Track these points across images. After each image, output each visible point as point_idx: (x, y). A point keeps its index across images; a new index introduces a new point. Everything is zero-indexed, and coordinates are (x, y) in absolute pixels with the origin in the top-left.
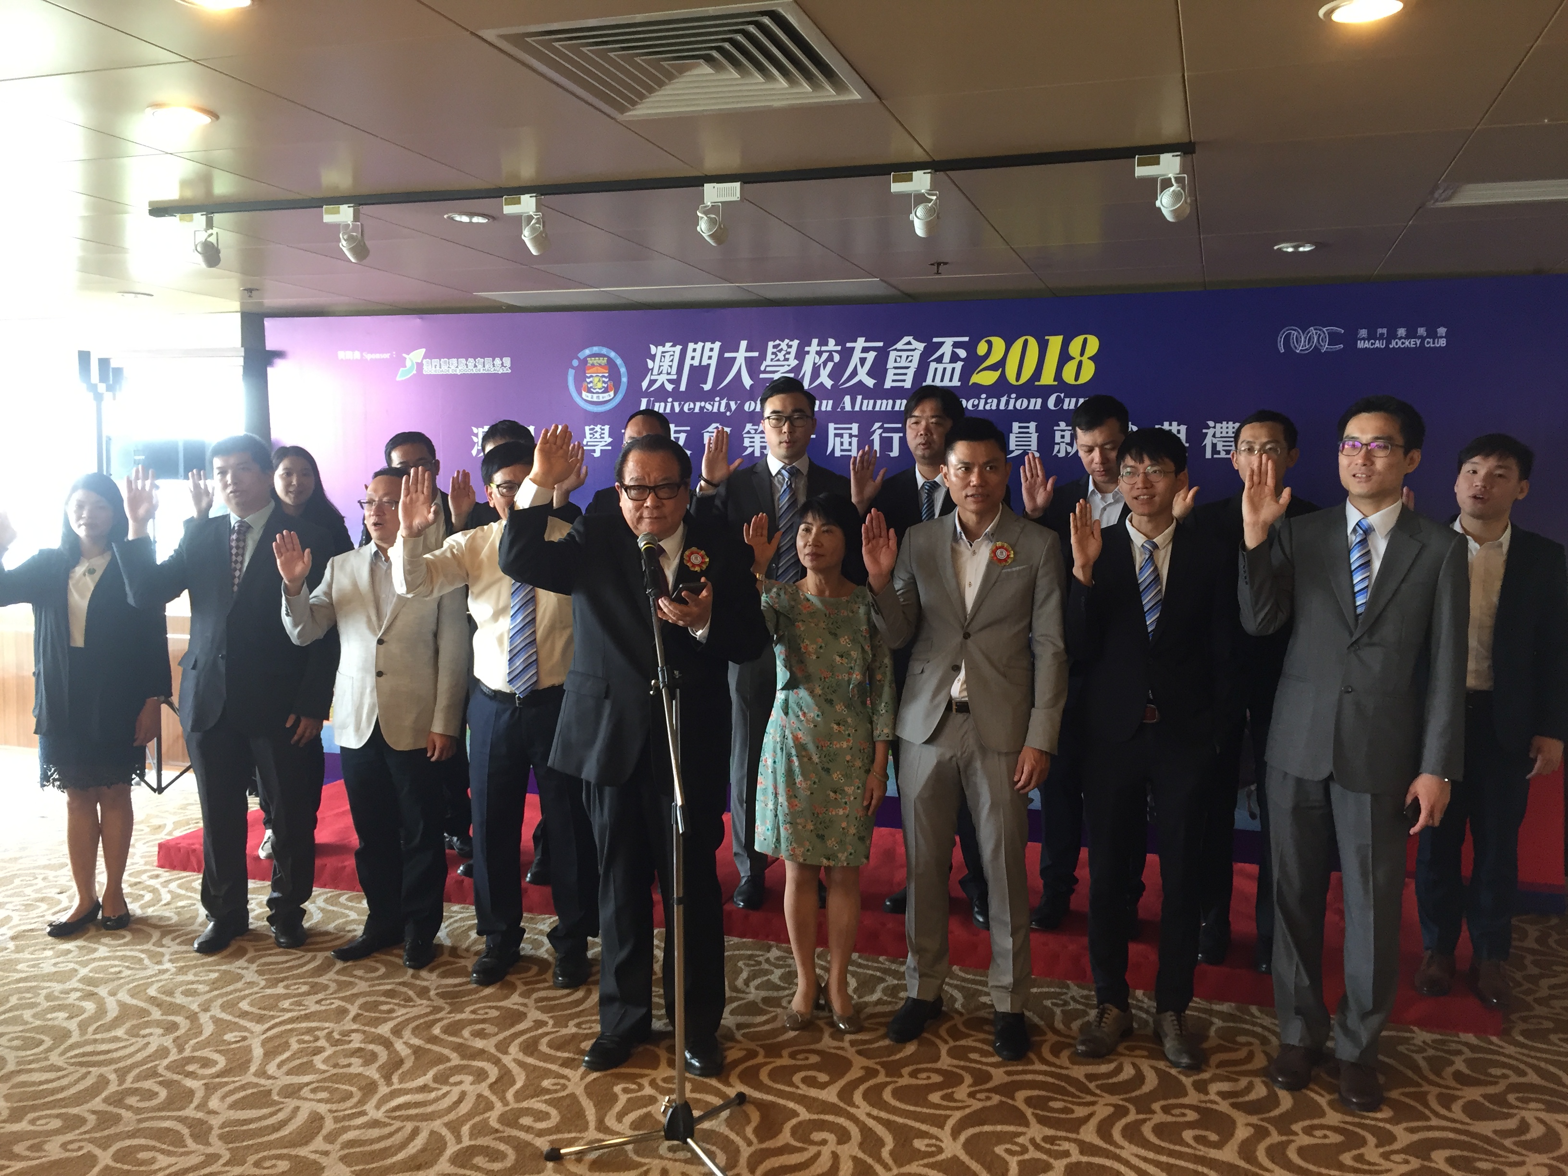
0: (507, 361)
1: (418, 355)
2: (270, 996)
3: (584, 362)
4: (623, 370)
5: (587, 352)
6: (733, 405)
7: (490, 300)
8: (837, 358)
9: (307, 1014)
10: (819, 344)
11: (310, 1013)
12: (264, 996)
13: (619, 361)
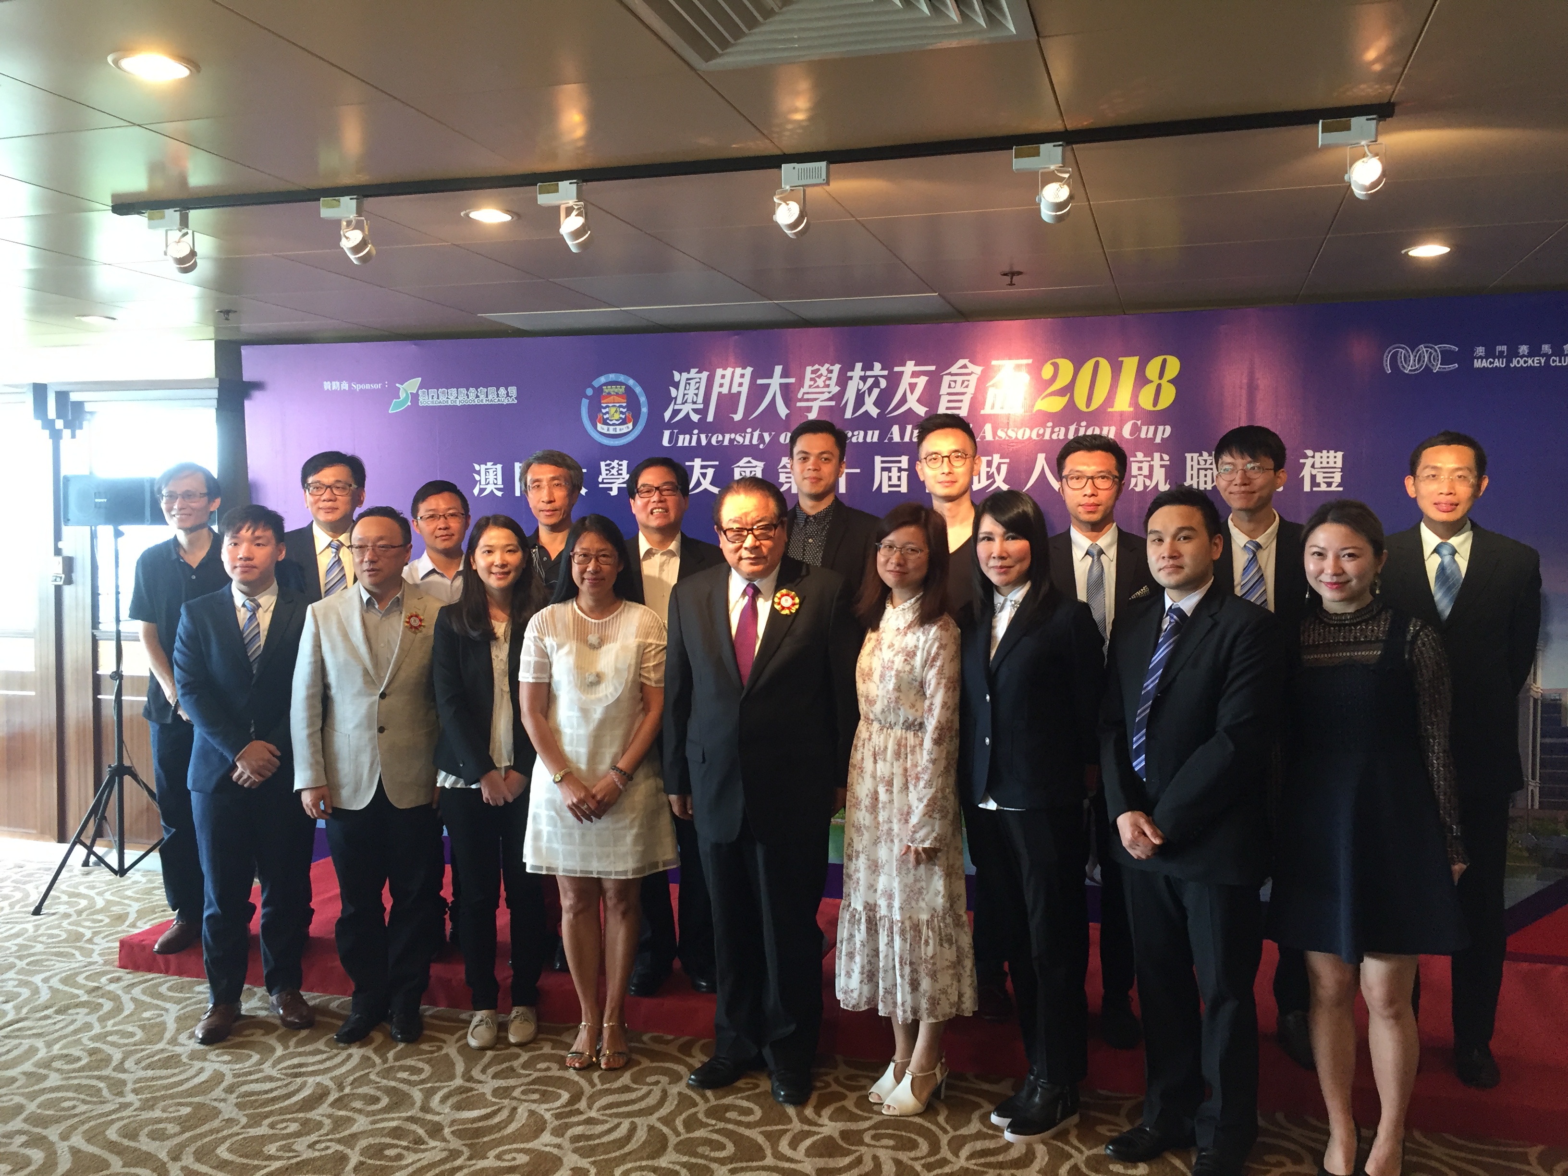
0: (513, 390)
1: (413, 385)
2: (254, 1138)
3: (599, 391)
4: (643, 399)
5: (603, 379)
6: (767, 437)
7: (495, 322)
8: (883, 383)
9: (298, 1163)
10: (864, 369)
11: (303, 1161)
12: (244, 1138)
13: (638, 390)
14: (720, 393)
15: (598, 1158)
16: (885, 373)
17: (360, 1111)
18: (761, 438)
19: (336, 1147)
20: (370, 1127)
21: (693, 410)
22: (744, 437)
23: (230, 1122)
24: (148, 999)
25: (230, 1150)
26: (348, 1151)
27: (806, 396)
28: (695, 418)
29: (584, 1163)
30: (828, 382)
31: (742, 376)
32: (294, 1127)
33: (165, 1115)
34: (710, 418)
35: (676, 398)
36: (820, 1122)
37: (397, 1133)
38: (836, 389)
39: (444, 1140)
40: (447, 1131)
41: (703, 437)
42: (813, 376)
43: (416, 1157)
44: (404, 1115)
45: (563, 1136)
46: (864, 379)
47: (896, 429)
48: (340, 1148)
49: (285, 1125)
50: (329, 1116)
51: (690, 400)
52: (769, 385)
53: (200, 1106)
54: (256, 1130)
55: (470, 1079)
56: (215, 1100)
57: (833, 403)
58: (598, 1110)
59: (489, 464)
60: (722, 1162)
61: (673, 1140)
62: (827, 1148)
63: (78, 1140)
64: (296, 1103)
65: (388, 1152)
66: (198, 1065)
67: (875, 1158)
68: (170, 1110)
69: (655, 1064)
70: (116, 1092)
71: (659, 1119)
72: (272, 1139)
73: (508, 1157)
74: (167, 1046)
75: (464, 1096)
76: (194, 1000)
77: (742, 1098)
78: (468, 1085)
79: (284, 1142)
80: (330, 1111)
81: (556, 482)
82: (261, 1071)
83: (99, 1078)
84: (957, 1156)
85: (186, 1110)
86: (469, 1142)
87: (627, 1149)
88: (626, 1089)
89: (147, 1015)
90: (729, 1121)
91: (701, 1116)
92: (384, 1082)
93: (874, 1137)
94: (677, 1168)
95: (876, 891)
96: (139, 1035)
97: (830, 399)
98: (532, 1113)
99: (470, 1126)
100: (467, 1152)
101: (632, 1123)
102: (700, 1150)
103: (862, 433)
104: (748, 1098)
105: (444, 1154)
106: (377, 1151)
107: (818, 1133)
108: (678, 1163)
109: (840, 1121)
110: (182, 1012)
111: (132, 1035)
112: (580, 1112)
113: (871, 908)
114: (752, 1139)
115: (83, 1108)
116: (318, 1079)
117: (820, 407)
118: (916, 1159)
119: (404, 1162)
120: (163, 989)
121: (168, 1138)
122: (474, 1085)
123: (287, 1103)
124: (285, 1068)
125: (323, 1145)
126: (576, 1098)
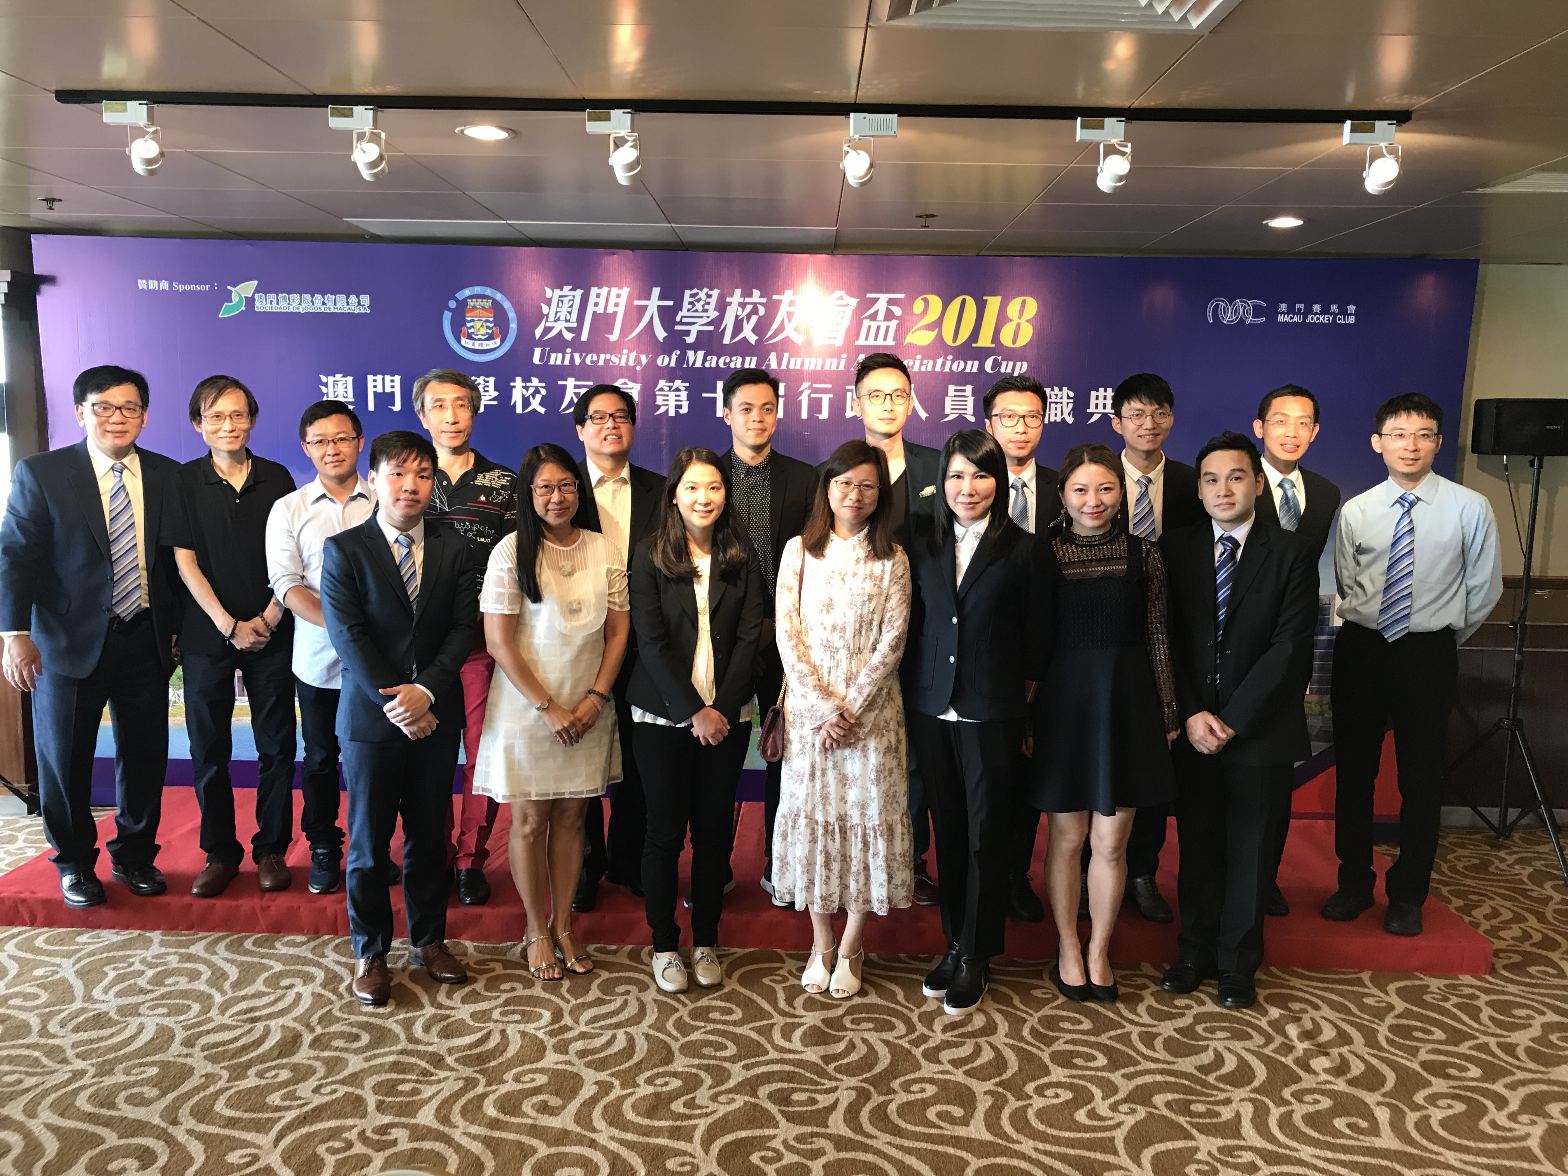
0: (365, 299)
1: (248, 288)
3: (462, 304)
4: (512, 315)
5: (467, 292)
6: (644, 360)
7: (358, 227)
8: (762, 311)
9: (313, 1110)
10: (743, 295)
11: (317, 1107)
12: (240, 1092)
13: (507, 305)
14: (595, 313)
15: (614, 1070)
16: (764, 300)
17: (346, 1050)
18: (638, 360)
19: (342, 1090)
20: (366, 1065)
21: (566, 328)
22: (620, 359)
23: (210, 1078)
24: (29, 956)
25: (229, 1104)
26: (358, 1092)
27: (684, 320)
28: (568, 336)
29: (604, 1076)
30: (706, 307)
31: (618, 296)
32: (285, 1075)
33: (132, 1078)
34: (584, 337)
35: (547, 315)
36: (797, 1013)
37: (396, 1067)
38: (714, 314)
39: (452, 1069)
40: (449, 1060)
41: (577, 356)
42: (692, 300)
43: (433, 1089)
44: (394, 1048)
45: (567, 1053)
46: (743, 305)
47: (773, 356)
48: (350, 1089)
49: (273, 1073)
50: (316, 1058)
51: (562, 318)
52: (646, 307)
53: (165, 1065)
54: (246, 1081)
55: (440, 1006)
56: (179, 1056)
57: (711, 328)
58: (587, 1024)
59: (338, 376)
60: (733, 1059)
61: (675, 1046)
62: (815, 1037)
63: (46, 1115)
64: (271, 1049)
65: (400, 1088)
66: (135, 1022)
67: (864, 1041)
68: (134, 1072)
69: (615, 975)
70: (59, 1059)
71: (650, 1027)
72: (271, 1089)
73: (526, 1078)
74: (86, 1005)
75: (445, 1023)
76: (83, 952)
77: (713, 999)
78: (442, 1012)
79: (285, 1091)
80: (313, 1053)
81: (460, 402)
82: (211, 1020)
83: (28, 1047)
84: (933, 1031)
85: (154, 1071)
86: (478, 1068)
87: (636, 1058)
88: (599, 1002)
89: (38, 972)
90: (714, 1021)
91: (687, 1020)
92: (353, 1018)
93: (853, 1021)
94: (694, 1070)
95: (846, 802)
96: (44, 997)
97: (708, 324)
98: (523, 1034)
99: (469, 1052)
100: (483, 1081)
101: (626, 1033)
102: (706, 1051)
103: (740, 359)
104: (720, 998)
105: (461, 1084)
106: (389, 1088)
107: (803, 1024)
108: (693, 1066)
109: (816, 1010)
110: (78, 966)
111: (37, 996)
112: (568, 1029)
113: (842, 818)
114: (746, 1037)
115: (32, 1081)
116: (281, 1021)
117: (699, 332)
118: (900, 1037)
119: (425, 1095)
120: (39, 942)
121: (152, 1103)
122: (448, 1012)
123: (261, 1050)
124: (238, 1014)
125: (328, 1089)
126: (557, 1015)
